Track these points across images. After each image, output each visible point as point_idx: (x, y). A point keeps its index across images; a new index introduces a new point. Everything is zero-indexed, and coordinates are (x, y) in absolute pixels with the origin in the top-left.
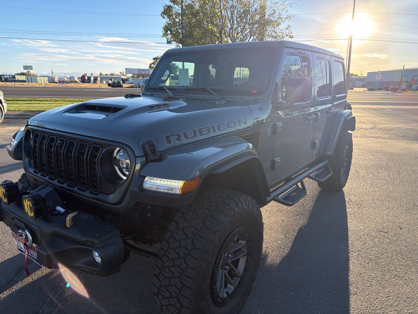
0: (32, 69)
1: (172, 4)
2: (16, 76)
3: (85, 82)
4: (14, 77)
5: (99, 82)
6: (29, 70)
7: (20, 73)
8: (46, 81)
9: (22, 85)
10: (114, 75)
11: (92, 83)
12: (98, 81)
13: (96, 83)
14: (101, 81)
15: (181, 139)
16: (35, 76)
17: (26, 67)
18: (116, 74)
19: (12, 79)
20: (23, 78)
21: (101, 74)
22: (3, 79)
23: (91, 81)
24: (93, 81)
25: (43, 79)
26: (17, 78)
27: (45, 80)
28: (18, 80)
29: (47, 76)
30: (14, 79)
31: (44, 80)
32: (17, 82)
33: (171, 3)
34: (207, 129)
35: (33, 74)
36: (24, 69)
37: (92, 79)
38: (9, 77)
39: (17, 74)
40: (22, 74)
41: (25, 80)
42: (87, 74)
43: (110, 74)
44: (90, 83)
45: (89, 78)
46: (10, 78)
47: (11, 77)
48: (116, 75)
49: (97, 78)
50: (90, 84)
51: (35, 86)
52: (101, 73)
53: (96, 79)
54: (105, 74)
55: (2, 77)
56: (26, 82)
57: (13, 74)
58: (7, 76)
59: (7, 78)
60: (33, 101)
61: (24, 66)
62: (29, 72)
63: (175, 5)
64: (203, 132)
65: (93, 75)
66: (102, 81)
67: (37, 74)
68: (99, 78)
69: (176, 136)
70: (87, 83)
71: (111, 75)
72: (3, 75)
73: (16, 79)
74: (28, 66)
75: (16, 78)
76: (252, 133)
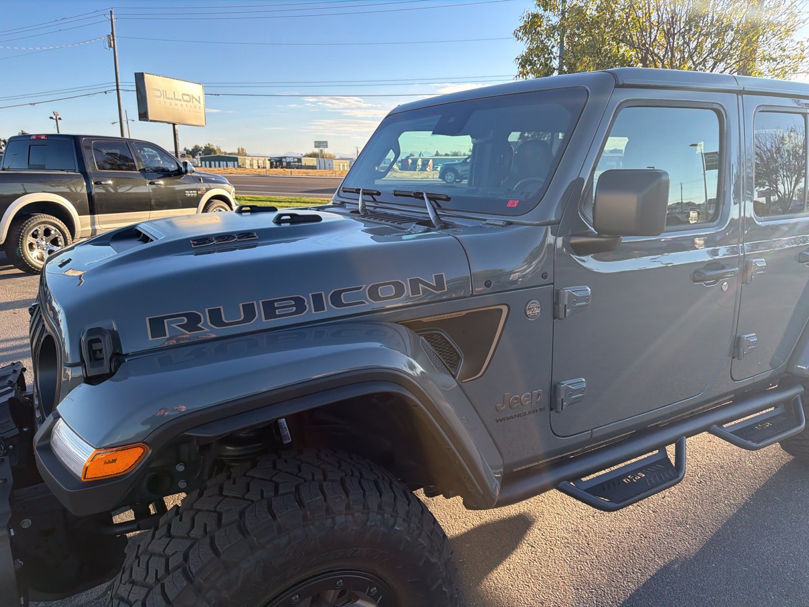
0: (326, 146)
1: (540, 11)
2: (303, 159)
3: (407, 168)
4: (299, 160)
5: (430, 169)
6: (323, 149)
7: (311, 154)
8: (346, 167)
9: (306, 174)
10: (458, 156)
11: (419, 171)
12: (429, 167)
13: (426, 170)
14: (433, 167)
15: (199, 325)
16: (332, 158)
17: (318, 144)
18: (462, 153)
19: (297, 164)
20: (313, 162)
21: (437, 154)
22: (284, 164)
23: (418, 167)
24: (420, 167)
25: (341, 164)
26: (306, 161)
27: (346, 164)
28: (305, 166)
29: (350, 159)
30: (300, 164)
31: (343, 166)
32: (304, 169)
33: (538, 8)
34: (293, 303)
35: (330, 155)
36: (316, 147)
37: (420, 163)
38: (292, 161)
39: (305, 156)
40: (313, 155)
41: (315, 165)
42: (415, 155)
43: (451, 154)
44: (416, 170)
45: (415, 162)
46: (294, 162)
47: (296, 160)
48: (462, 156)
49: (428, 161)
50: (416, 172)
51: (324, 175)
52: (437, 152)
53: (425, 163)
54: (444, 154)
55: (284, 160)
56: (316, 169)
57: (300, 156)
58: (291, 159)
59: (290, 162)
60: (294, 202)
61: (316, 142)
62: (321, 151)
63: (546, 12)
64: (277, 311)
65: (422, 156)
66: (436, 166)
67: (335, 155)
68: (431, 162)
69: (184, 319)
70: (410, 170)
71: (453, 156)
72: (285, 157)
73: (303, 164)
74: (320, 142)
75: (302, 162)
76: (464, 313)
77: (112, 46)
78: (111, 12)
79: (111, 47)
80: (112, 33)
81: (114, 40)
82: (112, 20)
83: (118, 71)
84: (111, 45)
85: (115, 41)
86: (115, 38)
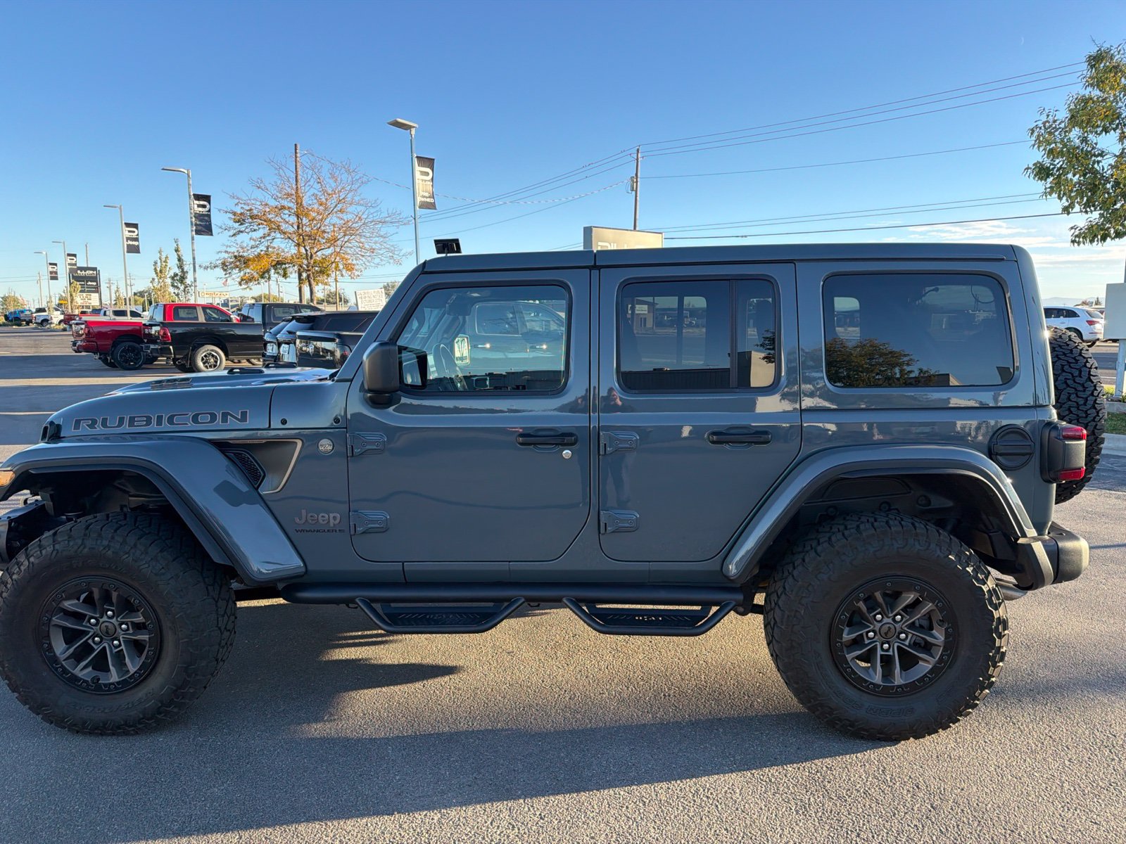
69: (90, 422)
76: (264, 441)
77: (635, 189)
78: (638, 150)
79: (633, 190)
80: (637, 175)
81: (637, 182)
82: (637, 159)
83: (637, 217)
84: (633, 188)
85: (639, 183)
86: (639, 179)
